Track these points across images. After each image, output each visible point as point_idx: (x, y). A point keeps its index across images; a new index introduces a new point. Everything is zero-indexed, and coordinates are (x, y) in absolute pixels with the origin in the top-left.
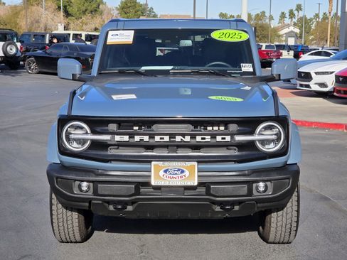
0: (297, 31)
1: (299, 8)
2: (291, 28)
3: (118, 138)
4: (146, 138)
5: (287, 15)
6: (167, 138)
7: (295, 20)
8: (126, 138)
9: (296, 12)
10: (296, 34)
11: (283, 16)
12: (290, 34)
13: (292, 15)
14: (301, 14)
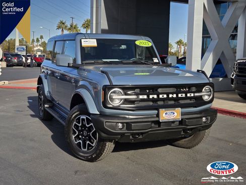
0: (42, 49)
1: (42, 37)
2: (39, 47)
3: (141, 97)
4: (155, 96)
5: (35, 41)
6: (165, 96)
7: (40, 43)
8: (145, 97)
9: (40, 40)
10: (41, 50)
11: (33, 41)
12: (38, 50)
13: (38, 41)
14: (43, 40)
